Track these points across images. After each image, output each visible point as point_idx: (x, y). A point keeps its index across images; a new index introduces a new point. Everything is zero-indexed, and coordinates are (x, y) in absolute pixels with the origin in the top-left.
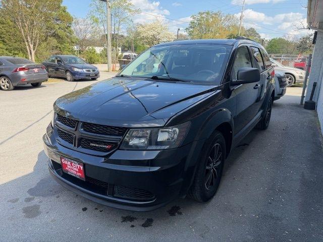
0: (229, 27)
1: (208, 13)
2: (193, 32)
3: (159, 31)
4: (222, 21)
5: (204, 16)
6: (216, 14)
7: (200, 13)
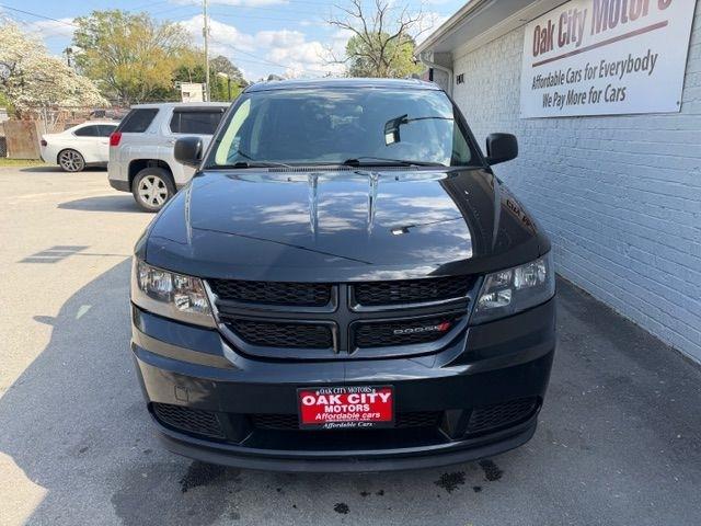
0: (171, 50)
1: (117, 15)
2: (86, 57)
3: (20, 53)
4: (156, 36)
5: (107, 20)
6: (137, 19)
7: (95, 14)
